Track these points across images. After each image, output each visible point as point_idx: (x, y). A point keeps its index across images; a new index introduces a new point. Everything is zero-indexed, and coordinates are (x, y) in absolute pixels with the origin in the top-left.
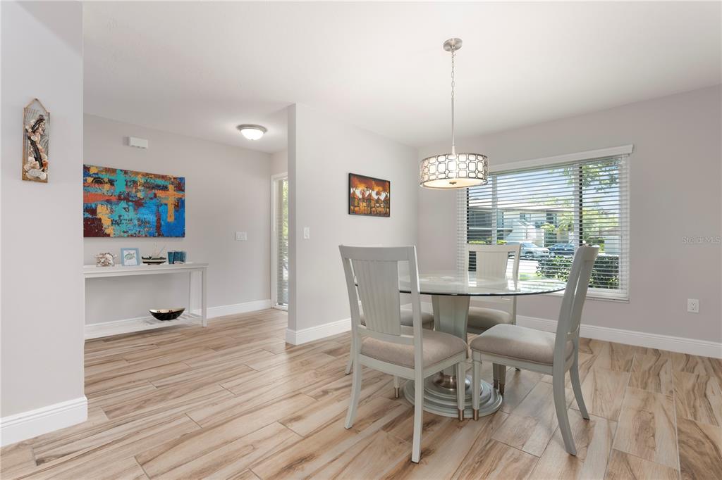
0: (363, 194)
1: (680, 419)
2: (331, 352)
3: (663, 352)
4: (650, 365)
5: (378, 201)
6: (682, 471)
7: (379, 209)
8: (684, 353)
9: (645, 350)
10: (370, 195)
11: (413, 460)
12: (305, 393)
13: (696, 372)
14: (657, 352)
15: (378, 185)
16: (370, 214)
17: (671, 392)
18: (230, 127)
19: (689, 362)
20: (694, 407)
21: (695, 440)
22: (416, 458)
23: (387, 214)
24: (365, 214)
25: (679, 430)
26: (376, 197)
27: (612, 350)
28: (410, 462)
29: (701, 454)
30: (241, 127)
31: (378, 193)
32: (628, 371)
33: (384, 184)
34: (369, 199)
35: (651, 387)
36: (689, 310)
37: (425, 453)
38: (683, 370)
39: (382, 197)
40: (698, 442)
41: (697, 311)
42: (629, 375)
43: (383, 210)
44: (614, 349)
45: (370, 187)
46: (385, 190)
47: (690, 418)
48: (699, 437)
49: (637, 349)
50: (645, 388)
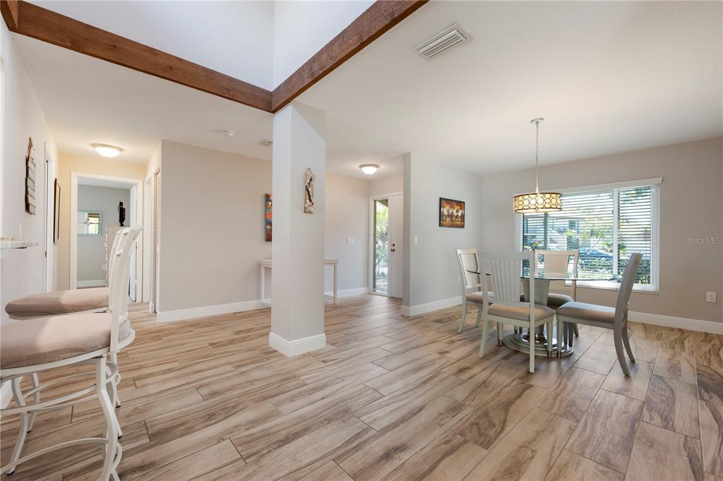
0: (448, 212)
1: (698, 364)
2: (437, 321)
3: (687, 331)
4: (676, 337)
5: (457, 217)
6: (699, 385)
7: (458, 223)
8: (703, 331)
9: (672, 329)
10: (452, 212)
11: (531, 371)
12: (440, 341)
13: (713, 342)
14: (681, 331)
15: (457, 205)
16: (452, 226)
17: (693, 352)
18: (355, 166)
19: (707, 337)
20: (709, 359)
21: (708, 374)
22: (532, 370)
23: (462, 226)
24: (449, 227)
25: (698, 370)
26: (456, 214)
27: (645, 328)
28: (529, 373)
29: (712, 379)
30: (362, 166)
31: (457, 211)
32: (659, 340)
33: (461, 204)
34: (451, 216)
35: (677, 348)
36: (707, 300)
37: (536, 369)
38: (702, 341)
39: (460, 214)
40: (710, 375)
41: (715, 301)
42: (660, 342)
43: (459, 223)
44: (646, 327)
45: (452, 207)
46: (461, 209)
47: (707, 365)
48: (712, 372)
49: (665, 328)
50: (673, 349)
